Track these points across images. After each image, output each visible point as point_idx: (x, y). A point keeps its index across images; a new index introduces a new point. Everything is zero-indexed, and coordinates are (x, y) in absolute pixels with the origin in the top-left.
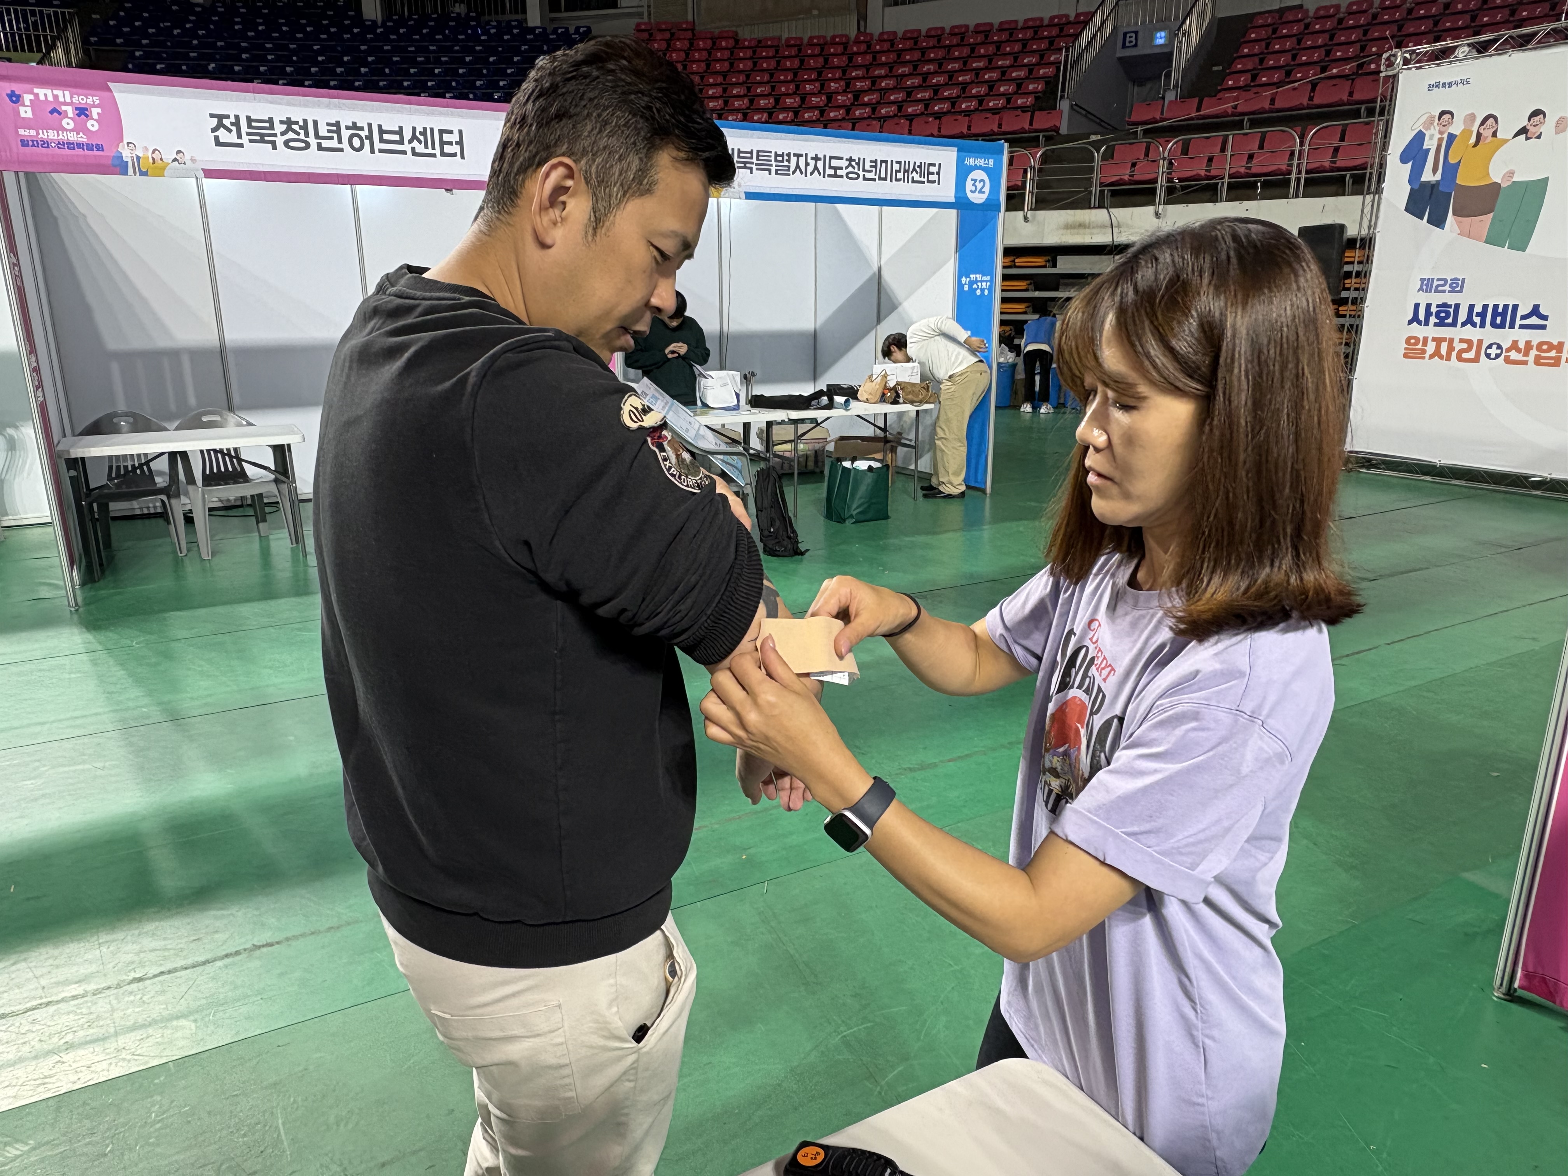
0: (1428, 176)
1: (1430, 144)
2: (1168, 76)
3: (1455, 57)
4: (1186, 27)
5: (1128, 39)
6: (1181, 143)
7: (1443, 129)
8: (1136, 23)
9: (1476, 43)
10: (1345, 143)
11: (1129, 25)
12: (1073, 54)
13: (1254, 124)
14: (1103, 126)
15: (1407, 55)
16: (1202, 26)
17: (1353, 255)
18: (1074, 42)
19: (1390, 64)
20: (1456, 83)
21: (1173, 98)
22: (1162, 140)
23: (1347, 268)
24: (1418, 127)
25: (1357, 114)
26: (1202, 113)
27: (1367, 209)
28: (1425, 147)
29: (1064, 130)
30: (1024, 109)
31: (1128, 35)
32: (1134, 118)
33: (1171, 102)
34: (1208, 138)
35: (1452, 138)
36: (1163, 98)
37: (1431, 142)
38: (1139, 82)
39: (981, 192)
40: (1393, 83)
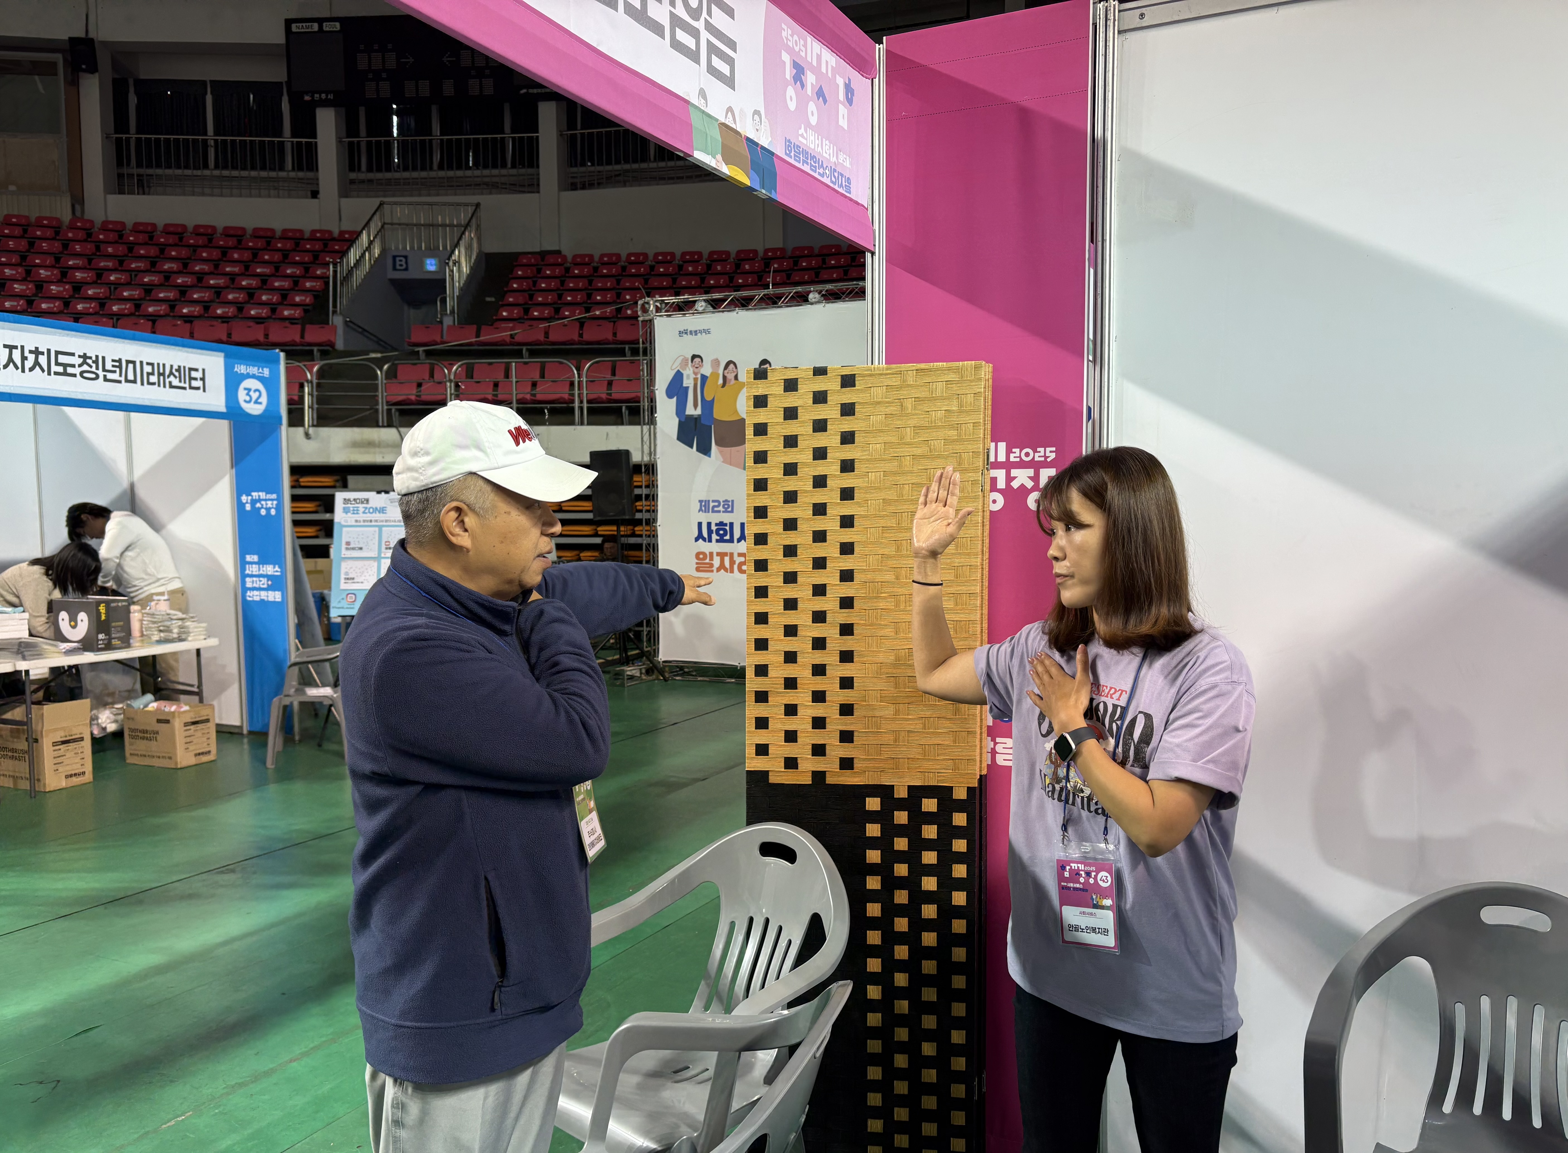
0: (690, 410)
1: (688, 382)
2: (444, 301)
3: (696, 310)
4: (455, 256)
5: (398, 263)
6: (464, 366)
7: (696, 370)
8: (405, 248)
9: (711, 300)
10: (616, 378)
11: (397, 248)
12: (343, 270)
13: (533, 353)
14: (382, 345)
15: (658, 304)
16: (470, 257)
17: (640, 479)
18: (341, 258)
19: (645, 310)
20: (700, 332)
21: (451, 323)
22: (446, 363)
23: (637, 491)
24: (677, 367)
25: (622, 353)
26: (481, 338)
27: (646, 437)
28: (684, 385)
29: (340, 345)
30: (291, 320)
31: (398, 259)
32: (414, 339)
33: (449, 327)
34: (490, 364)
35: (704, 378)
36: (441, 322)
37: (689, 381)
38: (415, 304)
39: (256, 402)
40: (650, 327)
